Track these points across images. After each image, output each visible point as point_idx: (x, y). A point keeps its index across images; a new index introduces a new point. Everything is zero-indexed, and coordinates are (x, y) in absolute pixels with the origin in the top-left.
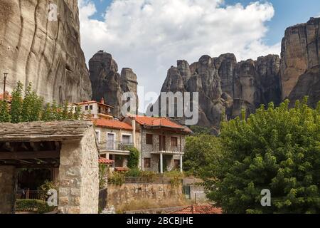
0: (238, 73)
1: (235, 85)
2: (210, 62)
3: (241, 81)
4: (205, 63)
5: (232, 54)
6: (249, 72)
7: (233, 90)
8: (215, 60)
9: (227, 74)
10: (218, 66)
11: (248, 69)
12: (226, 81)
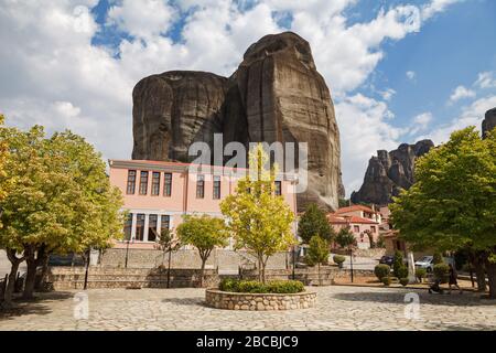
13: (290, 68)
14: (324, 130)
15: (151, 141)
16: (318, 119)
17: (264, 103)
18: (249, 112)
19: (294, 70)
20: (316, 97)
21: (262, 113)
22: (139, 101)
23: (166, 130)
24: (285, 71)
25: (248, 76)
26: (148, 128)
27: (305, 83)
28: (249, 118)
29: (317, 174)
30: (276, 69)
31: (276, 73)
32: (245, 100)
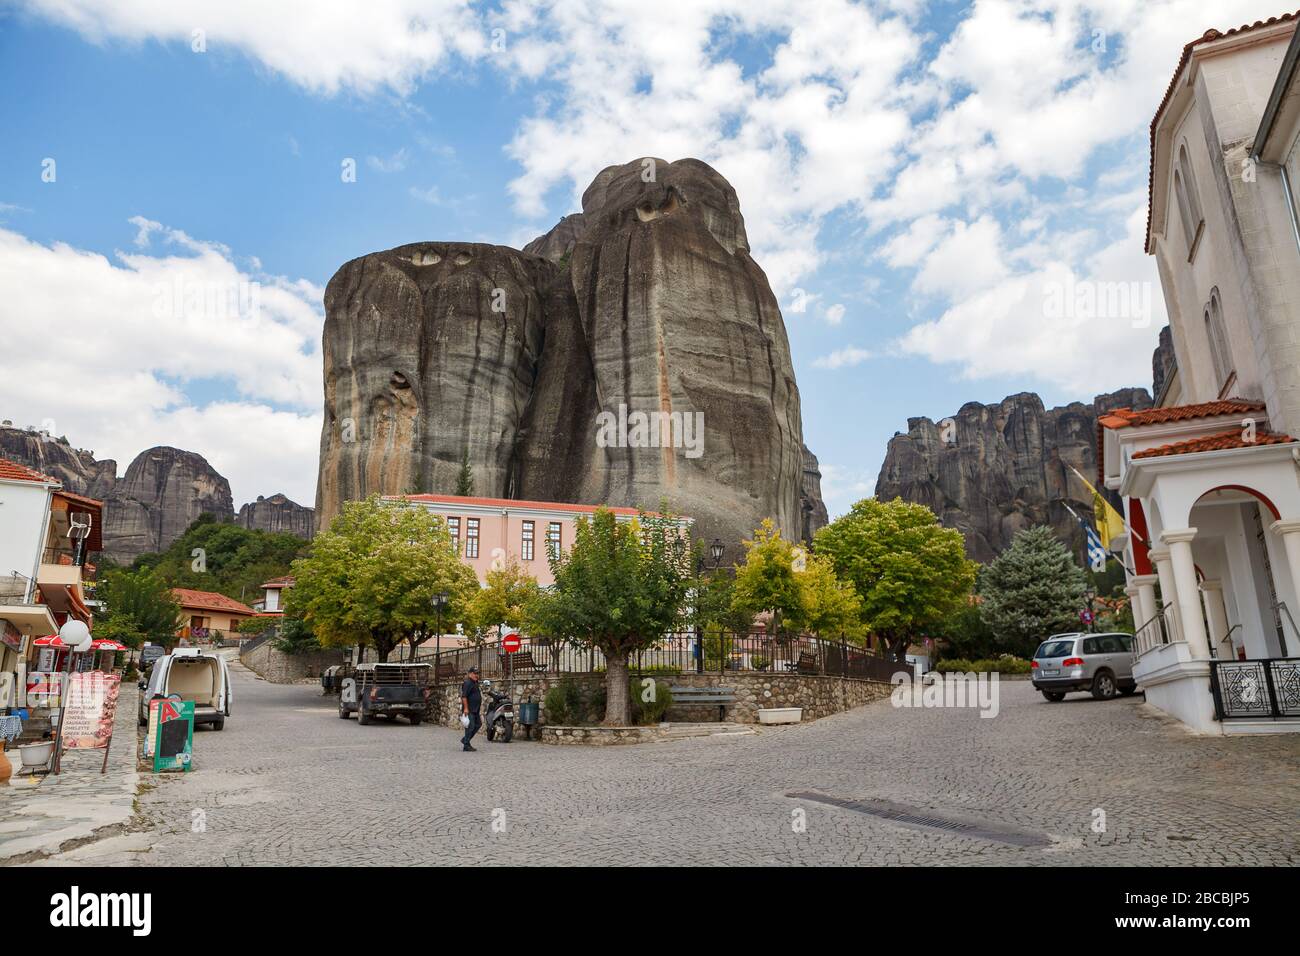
0: (1054, 436)
1: (1046, 464)
2: (985, 417)
3: (1061, 456)
4: (974, 419)
5: (1034, 395)
6: (1079, 435)
7: (1043, 476)
8: (993, 410)
9: (1026, 440)
10: (1002, 424)
11: (1077, 427)
12: (1023, 458)
13: (689, 253)
14: (762, 395)
15: (370, 411)
16: (749, 370)
17: (631, 333)
18: (599, 352)
19: (699, 258)
20: (748, 319)
21: (626, 357)
22: (341, 315)
23: (405, 386)
24: (678, 264)
25: (595, 270)
26: (363, 380)
27: (723, 288)
28: (599, 366)
29: (746, 494)
30: (658, 258)
31: (658, 268)
32: (591, 324)
